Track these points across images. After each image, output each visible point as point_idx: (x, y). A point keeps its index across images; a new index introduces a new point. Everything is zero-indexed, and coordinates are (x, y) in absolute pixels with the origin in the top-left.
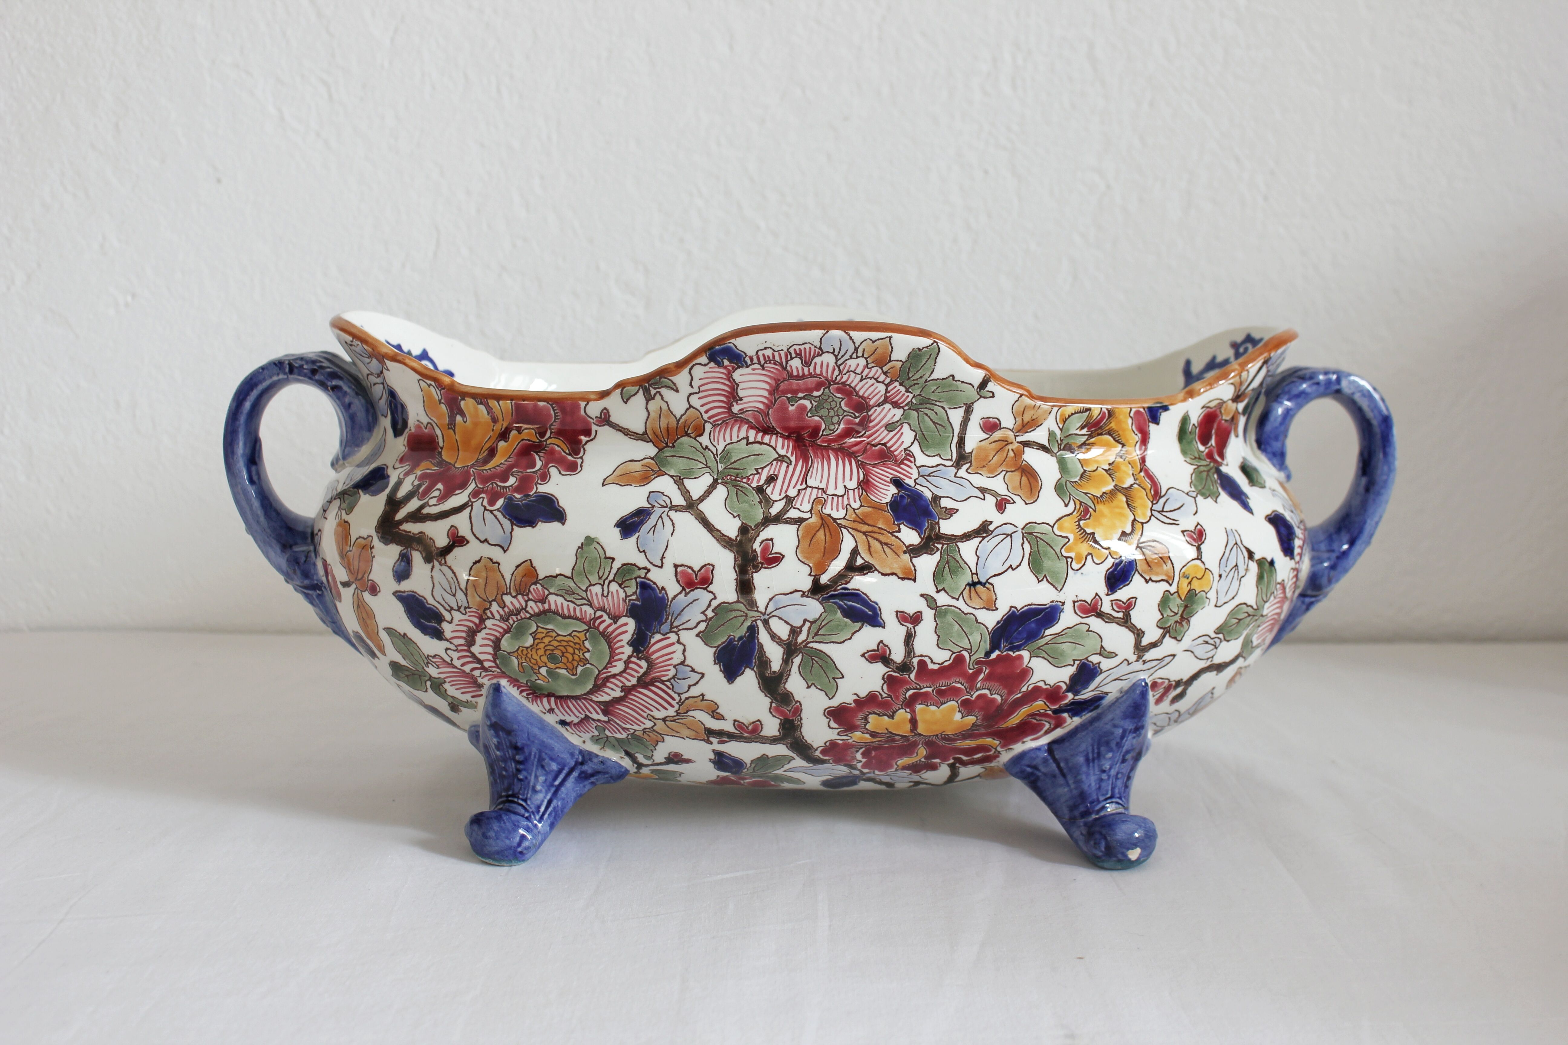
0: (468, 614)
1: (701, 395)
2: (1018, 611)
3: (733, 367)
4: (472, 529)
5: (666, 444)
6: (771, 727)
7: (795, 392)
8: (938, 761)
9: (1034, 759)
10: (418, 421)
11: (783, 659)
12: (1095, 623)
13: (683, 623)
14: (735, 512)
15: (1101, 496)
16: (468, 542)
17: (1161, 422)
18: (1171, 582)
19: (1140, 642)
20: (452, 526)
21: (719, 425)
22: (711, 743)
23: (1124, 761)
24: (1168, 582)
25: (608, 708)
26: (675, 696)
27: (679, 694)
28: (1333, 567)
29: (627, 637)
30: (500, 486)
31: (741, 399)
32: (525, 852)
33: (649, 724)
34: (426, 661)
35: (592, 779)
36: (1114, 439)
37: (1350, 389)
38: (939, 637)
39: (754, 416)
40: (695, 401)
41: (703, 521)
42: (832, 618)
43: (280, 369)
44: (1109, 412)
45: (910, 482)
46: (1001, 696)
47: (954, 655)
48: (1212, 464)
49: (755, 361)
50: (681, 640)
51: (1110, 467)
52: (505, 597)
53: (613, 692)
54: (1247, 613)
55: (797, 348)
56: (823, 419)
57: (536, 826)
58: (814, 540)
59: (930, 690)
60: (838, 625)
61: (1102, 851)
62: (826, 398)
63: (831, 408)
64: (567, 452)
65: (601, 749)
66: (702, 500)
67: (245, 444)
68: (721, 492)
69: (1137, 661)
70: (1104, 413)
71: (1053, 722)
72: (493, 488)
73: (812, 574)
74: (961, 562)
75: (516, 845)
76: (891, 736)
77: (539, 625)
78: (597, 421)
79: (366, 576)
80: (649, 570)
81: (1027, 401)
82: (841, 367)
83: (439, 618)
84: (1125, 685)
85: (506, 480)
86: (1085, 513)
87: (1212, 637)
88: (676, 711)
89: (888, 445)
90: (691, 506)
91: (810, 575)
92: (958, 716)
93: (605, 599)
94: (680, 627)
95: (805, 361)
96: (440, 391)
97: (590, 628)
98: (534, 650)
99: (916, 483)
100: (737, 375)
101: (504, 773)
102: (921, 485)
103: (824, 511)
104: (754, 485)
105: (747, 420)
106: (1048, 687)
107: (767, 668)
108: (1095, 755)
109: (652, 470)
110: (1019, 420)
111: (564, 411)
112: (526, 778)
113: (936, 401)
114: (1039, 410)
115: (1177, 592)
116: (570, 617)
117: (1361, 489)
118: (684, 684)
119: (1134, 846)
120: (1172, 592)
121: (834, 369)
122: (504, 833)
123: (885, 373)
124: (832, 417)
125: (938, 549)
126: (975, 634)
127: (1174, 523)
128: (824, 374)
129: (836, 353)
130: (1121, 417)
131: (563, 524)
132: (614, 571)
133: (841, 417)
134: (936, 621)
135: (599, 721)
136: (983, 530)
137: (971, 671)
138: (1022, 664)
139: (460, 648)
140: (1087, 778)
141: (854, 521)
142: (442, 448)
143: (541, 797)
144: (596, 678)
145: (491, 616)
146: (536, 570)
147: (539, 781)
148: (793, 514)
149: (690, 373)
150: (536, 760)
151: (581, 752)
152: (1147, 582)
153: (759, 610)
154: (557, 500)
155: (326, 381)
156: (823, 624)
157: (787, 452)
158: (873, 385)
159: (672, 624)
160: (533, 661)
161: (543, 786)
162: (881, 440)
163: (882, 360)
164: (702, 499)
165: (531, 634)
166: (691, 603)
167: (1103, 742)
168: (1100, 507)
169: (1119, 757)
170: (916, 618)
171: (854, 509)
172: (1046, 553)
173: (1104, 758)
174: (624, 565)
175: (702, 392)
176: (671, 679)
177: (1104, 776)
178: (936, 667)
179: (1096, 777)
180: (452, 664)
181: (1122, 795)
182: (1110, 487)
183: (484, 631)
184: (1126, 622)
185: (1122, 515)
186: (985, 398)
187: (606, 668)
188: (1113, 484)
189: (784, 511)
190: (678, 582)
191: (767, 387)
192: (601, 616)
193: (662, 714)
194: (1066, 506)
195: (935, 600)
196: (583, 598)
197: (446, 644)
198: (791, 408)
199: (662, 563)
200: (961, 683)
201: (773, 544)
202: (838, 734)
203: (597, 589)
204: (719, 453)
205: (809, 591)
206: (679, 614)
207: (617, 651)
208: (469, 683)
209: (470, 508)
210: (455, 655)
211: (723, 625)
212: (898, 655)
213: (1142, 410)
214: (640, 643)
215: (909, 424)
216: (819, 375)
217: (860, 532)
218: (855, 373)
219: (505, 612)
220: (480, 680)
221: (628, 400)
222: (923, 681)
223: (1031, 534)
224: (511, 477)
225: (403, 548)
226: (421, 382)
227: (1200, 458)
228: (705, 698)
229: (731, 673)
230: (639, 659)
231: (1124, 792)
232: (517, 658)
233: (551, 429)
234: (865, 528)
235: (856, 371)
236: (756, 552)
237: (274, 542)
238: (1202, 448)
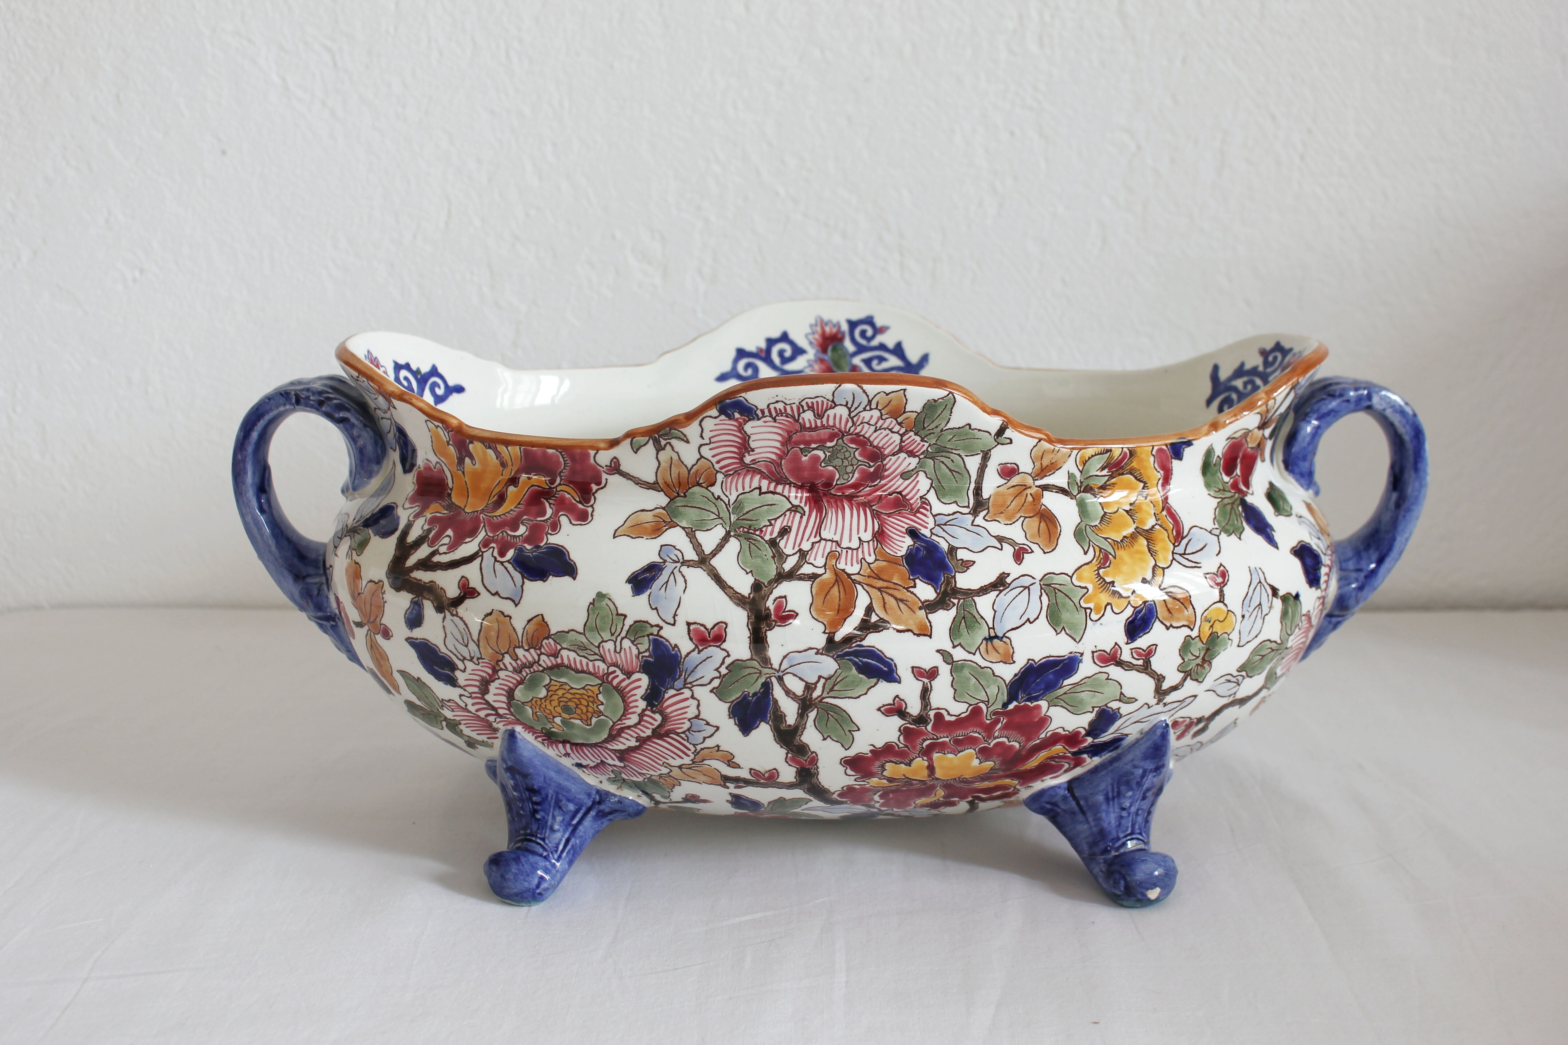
0: (481, 664)
1: (712, 446)
2: (1036, 663)
3: (744, 420)
4: (482, 581)
5: (678, 493)
6: (788, 774)
7: (808, 443)
8: (956, 799)
9: (1054, 796)
10: (427, 460)
11: (798, 713)
12: (1114, 671)
13: (697, 680)
14: (748, 567)
15: (1122, 541)
16: (479, 594)
17: (1184, 458)
18: (1192, 627)
19: (1161, 686)
20: (463, 577)
21: (730, 475)
22: (728, 788)
23: (1144, 798)
24: (1189, 627)
25: (623, 755)
26: (691, 747)
27: (694, 745)
28: (1361, 588)
29: (641, 692)
30: (511, 536)
31: (753, 450)
32: (543, 893)
33: (665, 771)
34: (440, 704)
35: (610, 817)
36: (1136, 478)
37: (1381, 405)
38: (955, 690)
39: (767, 467)
40: (706, 452)
41: (715, 577)
42: (847, 674)
43: (286, 399)
44: (1130, 452)
45: (926, 532)
46: (1020, 743)
47: (971, 707)
48: (1237, 495)
49: (767, 413)
50: (696, 696)
51: (1132, 507)
52: (517, 650)
53: (627, 741)
54: (1271, 648)
55: (809, 401)
56: (837, 469)
57: (554, 865)
58: (828, 597)
59: (947, 740)
60: (853, 682)
61: (1121, 891)
62: (840, 448)
63: (845, 458)
64: (578, 499)
65: (618, 788)
66: (715, 555)
67: (254, 473)
68: (733, 545)
69: (1157, 704)
70: (1126, 453)
71: (1072, 763)
72: (503, 537)
73: (827, 631)
74: (977, 616)
75: (535, 887)
76: (908, 781)
77: (552, 678)
78: (607, 469)
79: (378, 620)
80: (661, 628)
81: (1046, 445)
82: (855, 419)
83: (453, 667)
84: (1146, 726)
85: (516, 529)
86: (1104, 560)
87: (1234, 675)
88: (692, 760)
89: (904, 493)
90: (704, 561)
91: (824, 632)
92: (976, 762)
93: (618, 655)
94: (694, 684)
95: (818, 414)
96: (448, 433)
97: (603, 682)
98: (548, 702)
99: (932, 533)
100: (749, 427)
101: (522, 812)
102: (937, 535)
103: (838, 565)
104: (767, 538)
105: (760, 470)
106: (1067, 732)
107: (782, 721)
108: (1115, 794)
109: (664, 521)
110: (1038, 464)
111: (573, 458)
112: (544, 818)
113: (952, 449)
114: (1059, 454)
115: (1199, 636)
116: (583, 672)
117: (1392, 505)
118: (699, 737)
119: (1154, 886)
120: (1193, 637)
121: (848, 421)
122: (522, 875)
123: (900, 424)
124: (846, 466)
125: (954, 604)
126: (992, 686)
127: (1197, 566)
128: (838, 425)
129: (849, 406)
130: (1143, 456)
131: (574, 579)
132: (626, 628)
133: (855, 467)
134: (952, 675)
135: (615, 766)
136: (1000, 583)
137: (988, 722)
138: (1041, 713)
139: (474, 695)
140: (1107, 816)
141: (869, 577)
142: (451, 490)
143: (559, 836)
144: (610, 729)
145: (504, 668)
146: (548, 625)
147: (558, 821)
148: (806, 569)
149: (700, 425)
150: (553, 801)
151: (598, 792)
152: (1168, 628)
153: (773, 667)
154: (568, 552)
155: (333, 413)
156: (838, 680)
157: (801, 502)
158: (887, 435)
159: (685, 680)
160: (547, 711)
161: (560, 826)
162: (897, 488)
163: (897, 411)
164: (714, 553)
165: (544, 686)
166: (705, 660)
167: (1123, 782)
168: (1121, 553)
169: (1139, 795)
170: (933, 674)
171: (869, 564)
172: (1064, 605)
173: (1124, 796)
174: (636, 622)
175: (713, 443)
176: (685, 731)
177: (1124, 814)
178: (953, 719)
179: (1116, 815)
180: (466, 709)
181: (1142, 830)
182: (1131, 530)
183: (497, 682)
184: (1146, 668)
185: (1143, 560)
186: (1002, 444)
187: (620, 720)
188: (1134, 526)
189: (798, 566)
190: (691, 639)
191: (780, 438)
192: (614, 672)
193: (679, 762)
194: (1086, 553)
195: (951, 656)
196: (595, 654)
197: (460, 691)
198: (804, 459)
199: (675, 621)
200: (978, 733)
201: (786, 601)
202: (855, 780)
203: (610, 646)
204: (731, 504)
205: (823, 649)
206: (693, 671)
207: (631, 705)
208: (484, 726)
209: (480, 558)
210: (470, 701)
211: (737, 681)
212: (914, 708)
213: (1164, 447)
214: (653, 698)
215: (925, 472)
216: (833, 426)
217: (875, 587)
218: (869, 424)
219: (518, 665)
220: (495, 725)
221: (638, 450)
222: (940, 732)
223: (1049, 585)
224: (521, 525)
225: (414, 596)
226: (428, 422)
227: (1224, 490)
228: (721, 749)
229: (746, 727)
230: (654, 712)
231: (1145, 827)
232: (531, 708)
233: (561, 477)
234: (880, 584)
235: (870, 423)
236: (769, 610)
237: (286, 573)
238: (1226, 479)
